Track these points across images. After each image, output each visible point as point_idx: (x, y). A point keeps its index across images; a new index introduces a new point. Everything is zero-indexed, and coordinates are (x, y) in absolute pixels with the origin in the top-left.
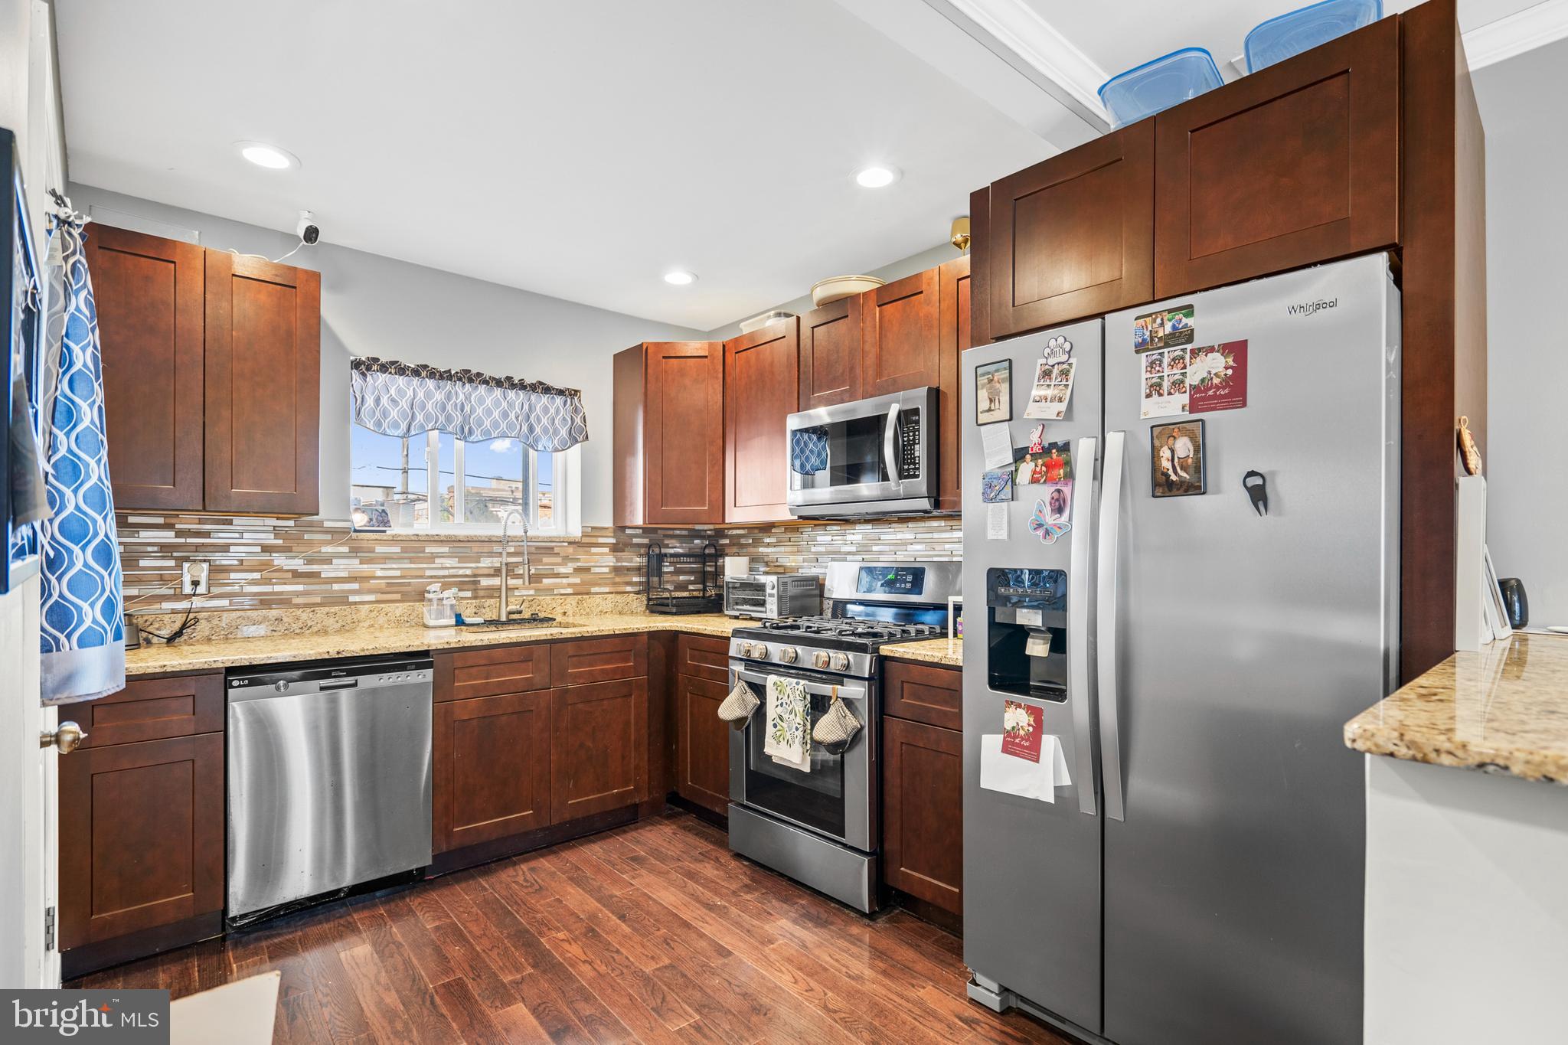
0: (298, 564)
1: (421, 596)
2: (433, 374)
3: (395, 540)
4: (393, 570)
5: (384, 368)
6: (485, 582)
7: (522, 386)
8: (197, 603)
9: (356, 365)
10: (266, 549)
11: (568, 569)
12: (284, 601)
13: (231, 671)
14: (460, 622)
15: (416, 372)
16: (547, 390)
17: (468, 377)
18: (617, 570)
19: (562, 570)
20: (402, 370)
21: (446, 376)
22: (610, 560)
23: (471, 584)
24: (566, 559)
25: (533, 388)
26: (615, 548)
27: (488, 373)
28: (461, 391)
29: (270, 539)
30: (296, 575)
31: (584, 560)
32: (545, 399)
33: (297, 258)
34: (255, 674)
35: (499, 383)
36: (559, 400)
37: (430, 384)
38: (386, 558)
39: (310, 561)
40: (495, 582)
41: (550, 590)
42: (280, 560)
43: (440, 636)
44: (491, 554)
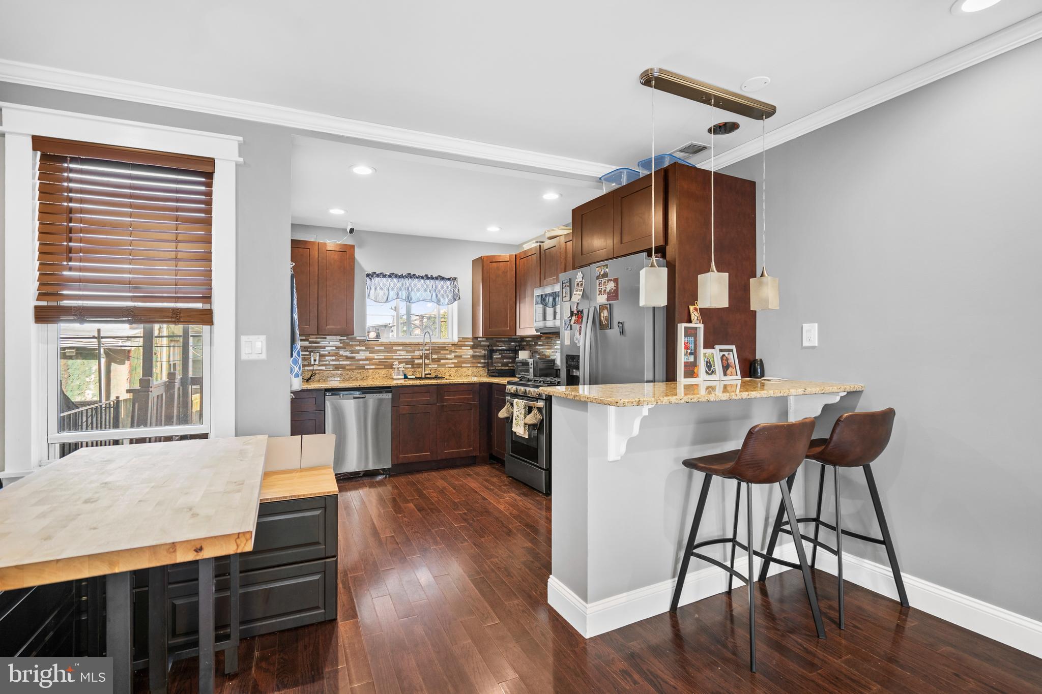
0: (348, 354)
1: (391, 367)
2: (396, 276)
3: (382, 344)
4: (381, 356)
5: (378, 276)
6: (417, 361)
7: (432, 278)
8: (316, 368)
9: (368, 275)
10: (337, 348)
11: (452, 356)
12: (343, 367)
13: (327, 390)
14: (406, 377)
15: (390, 276)
16: (443, 279)
17: (410, 276)
18: (473, 357)
19: (449, 356)
20: (384, 276)
21: (402, 277)
22: (471, 352)
23: (411, 362)
24: (451, 352)
25: (437, 278)
26: (473, 347)
27: (417, 274)
28: (407, 282)
29: (338, 344)
30: (347, 358)
31: (459, 352)
32: (442, 282)
33: (347, 240)
34: (335, 391)
35: (422, 278)
36: (448, 282)
37: (395, 280)
38: (379, 351)
39: (352, 353)
40: (420, 361)
41: (443, 365)
42: (342, 352)
43: (397, 380)
44: (419, 350)
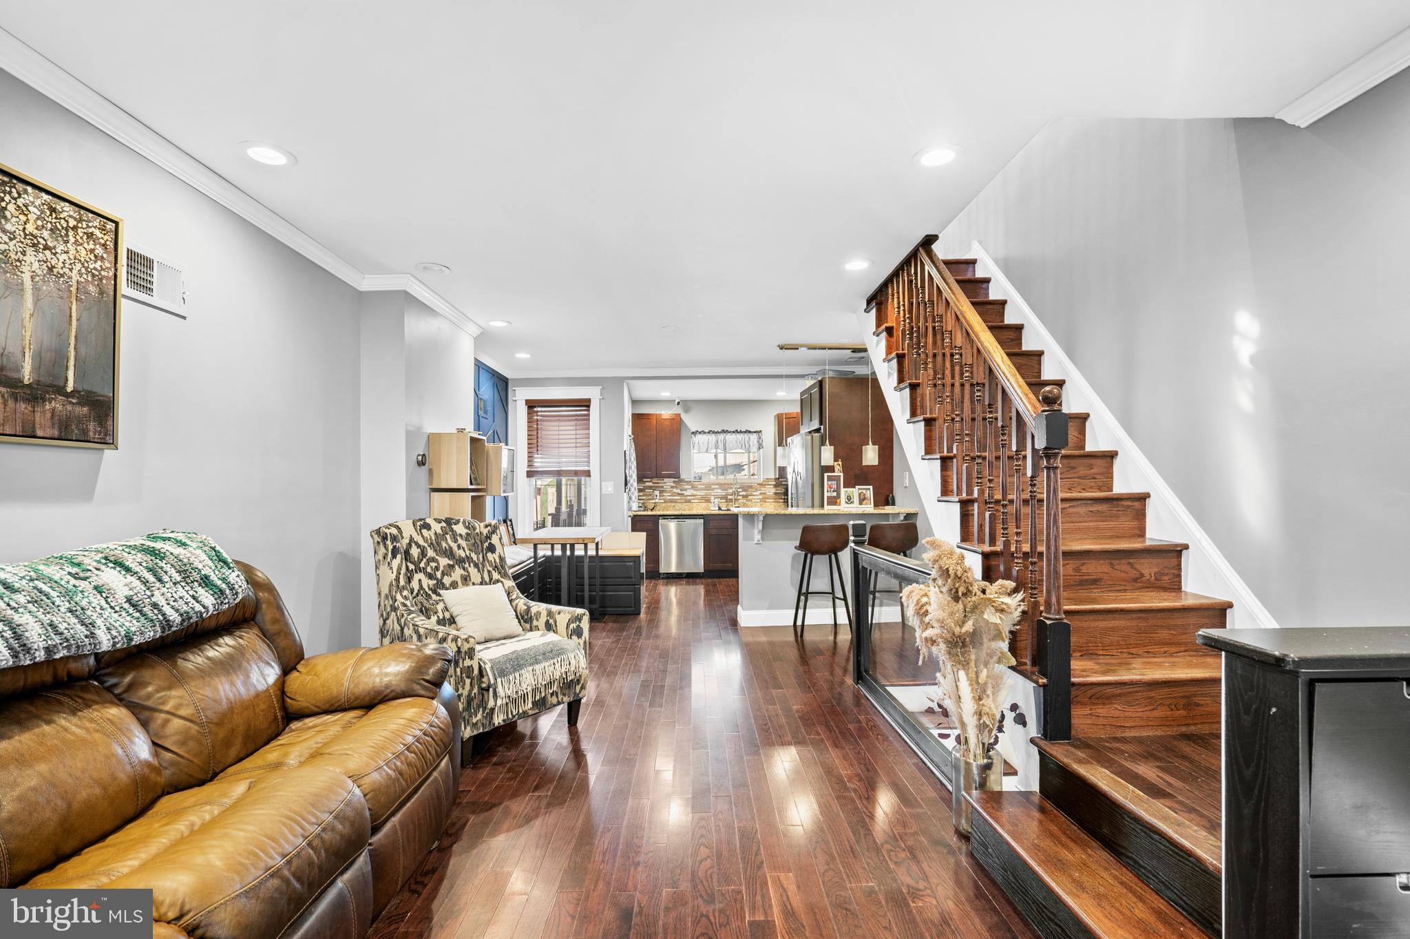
0: (679, 491)
1: (708, 501)
2: (714, 432)
3: (703, 484)
4: (703, 493)
5: (700, 433)
6: (729, 497)
7: (741, 432)
8: (657, 501)
9: (693, 433)
10: (672, 487)
11: (758, 493)
12: (675, 501)
13: (660, 516)
14: (720, 509)
15: (709, 433)
16: (750, 432)
17: (723, 432)
18: (775, 494)
19: (754, 493)
20: (705, 433)
21: (718, 432)
22: (773, 490)
23: (725, 498)
24: (756, 490)
25: (745, 432)
26: (775, 486)
27: (729, 430)
28: (721, 436)
29: (672, 484)
30: (679, 494)
31: (763, 490)
32: (750, 435)
33: (677, 410)
34: (665, 517)
35: (734, 432)
36: (755, 434)
37: (713, 436)
38: (701, 489)
39: (681, 490)
40: (731, 497)
41: (751, 500)
42: (675, 490)
43: (713, 510)
44: (732, 488)
